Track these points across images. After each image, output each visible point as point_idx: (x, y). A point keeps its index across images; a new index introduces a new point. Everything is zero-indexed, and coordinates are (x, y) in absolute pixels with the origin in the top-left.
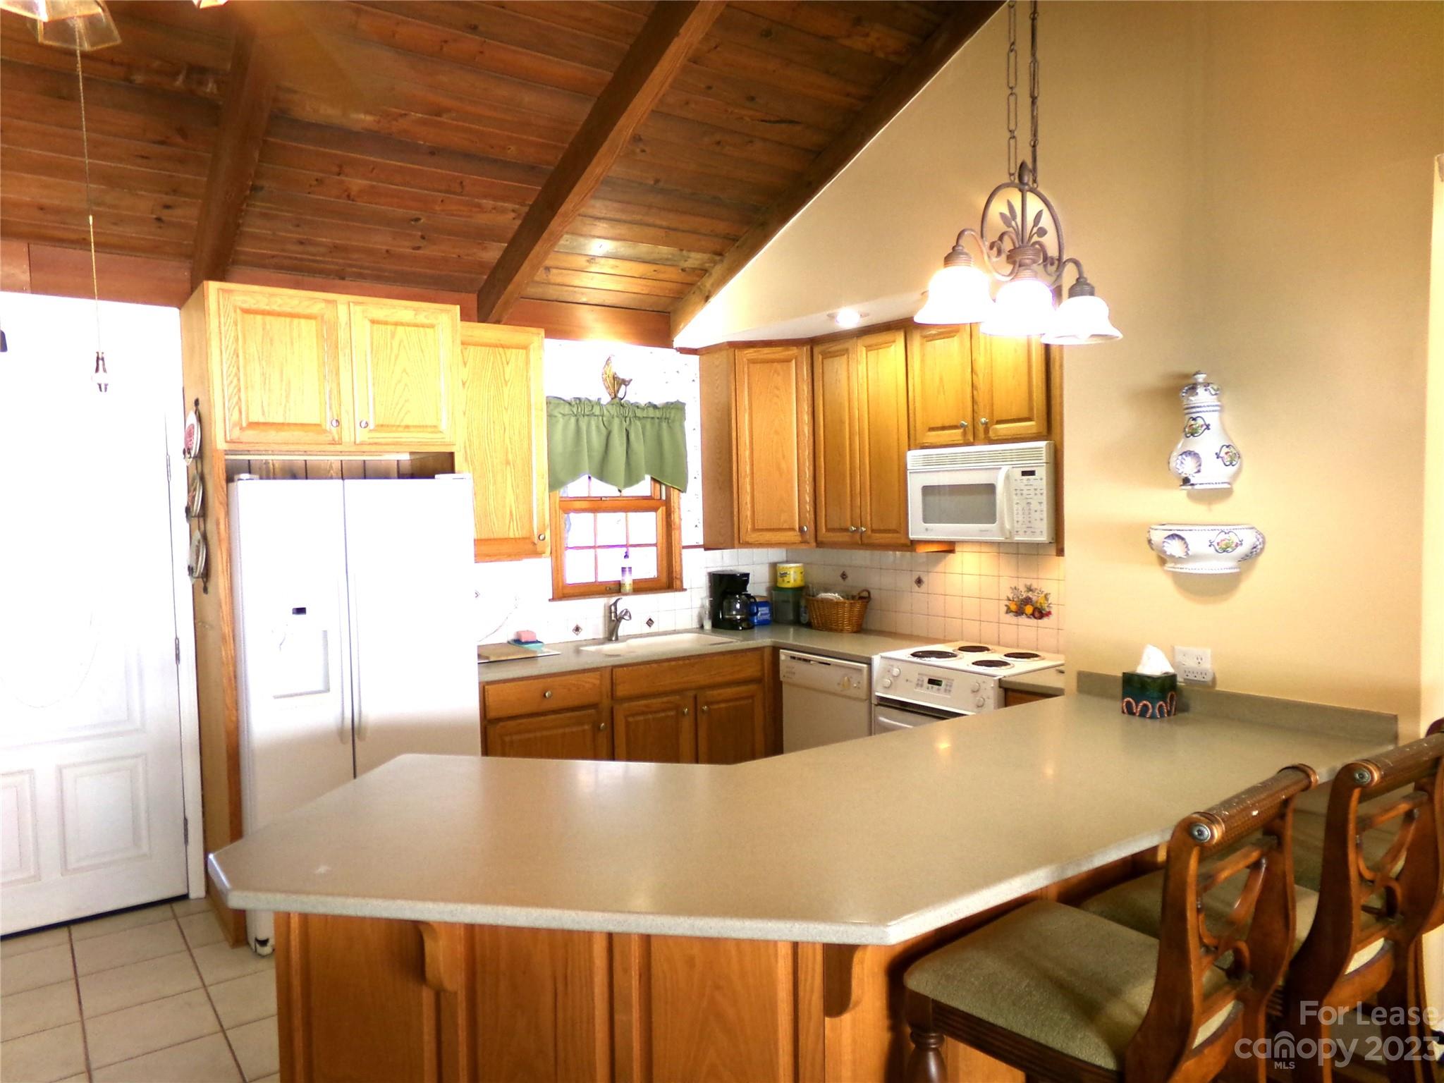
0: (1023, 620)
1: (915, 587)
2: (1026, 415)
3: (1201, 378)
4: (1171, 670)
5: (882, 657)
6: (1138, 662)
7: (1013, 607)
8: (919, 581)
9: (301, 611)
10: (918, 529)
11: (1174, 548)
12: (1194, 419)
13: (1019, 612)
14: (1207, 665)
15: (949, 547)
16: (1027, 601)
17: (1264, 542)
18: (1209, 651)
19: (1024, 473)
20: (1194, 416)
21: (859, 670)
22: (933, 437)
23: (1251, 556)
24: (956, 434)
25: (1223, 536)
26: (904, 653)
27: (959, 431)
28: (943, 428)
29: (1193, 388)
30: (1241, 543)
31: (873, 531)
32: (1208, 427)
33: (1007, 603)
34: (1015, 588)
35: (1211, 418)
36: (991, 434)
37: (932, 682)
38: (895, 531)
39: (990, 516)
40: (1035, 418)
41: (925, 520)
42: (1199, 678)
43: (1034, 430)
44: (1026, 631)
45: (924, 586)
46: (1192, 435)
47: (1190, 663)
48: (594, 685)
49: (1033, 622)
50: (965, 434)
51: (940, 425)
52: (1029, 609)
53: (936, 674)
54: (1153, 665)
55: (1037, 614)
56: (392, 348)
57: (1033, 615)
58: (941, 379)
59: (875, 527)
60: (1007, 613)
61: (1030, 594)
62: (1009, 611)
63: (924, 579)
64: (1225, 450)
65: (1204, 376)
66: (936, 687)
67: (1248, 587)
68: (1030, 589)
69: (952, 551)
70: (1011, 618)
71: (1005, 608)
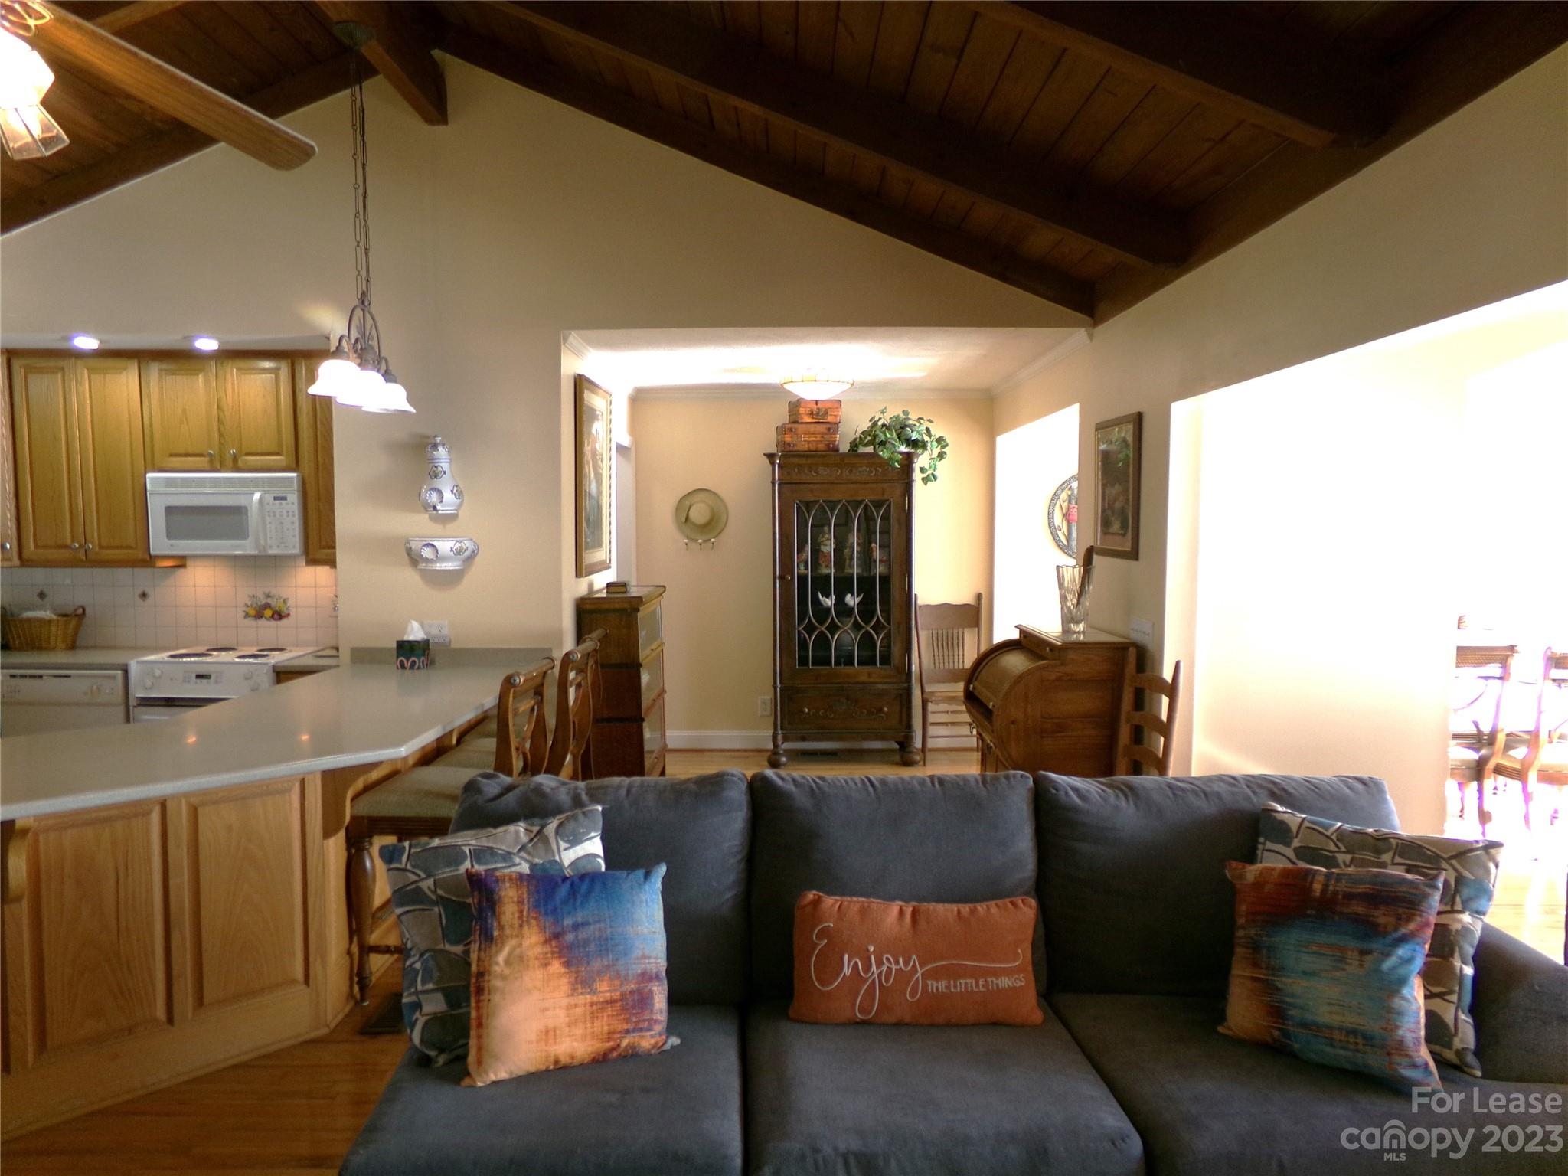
0: (262, 622)
1: (139, 601)
2: (276, 450)
3: (439, 439)
4: (425, 637)
5: (138, 662)
7: (252, 612)
8: (144, 595)
10: (160, 543)
11: (427, 553)
12: (435, 467)
13: (259, 615)
14: (445, 631)
15: (181, 562)
16: (267, 606)
17: (478, 550)
18: (447, 623)
19: (276, 498)
20: (436, 465)
21: (114, 677)
22: (176, 461)
23: (470, 559)
24: (203, 461)
25: (458, 545)
26: (164, 656)
27: (207, 459)
28: (187, 455)
29: (435, 446)
30: (467, 550)
31: (101, 547)
32: (445, 473)
33: (245, 609)
34: (254, 596)
35: (445, 466)
36: (240, 463)
37: (199, 676)
38: (130, 548)
39: (240, 532)
40: (284, 452)
41: (169, 536)
42: (442, 641)
43: (284, 464)
44: (268, 629)
45: (150, 601)
46: (436, 477)
47: (434, 631)
49: (273, 623)
50: (211, 461)
51: (182, 451)
52: (268, 613)
53: (203, 670)
54: (415, 633)
55: (276, 616)
57: (272, 617)
58: (184, 411)
59: (104, 544)
60: (245, 617)
61: (269, 601)
62: (247, 615)
63: (148, 591)
64: (455, 489)
65: (440, 438)
66: (205, 681)
67: (466, 580)
68: (268, 596)
69: (183, 566)
70: (250, 622)
71: (244, 614)
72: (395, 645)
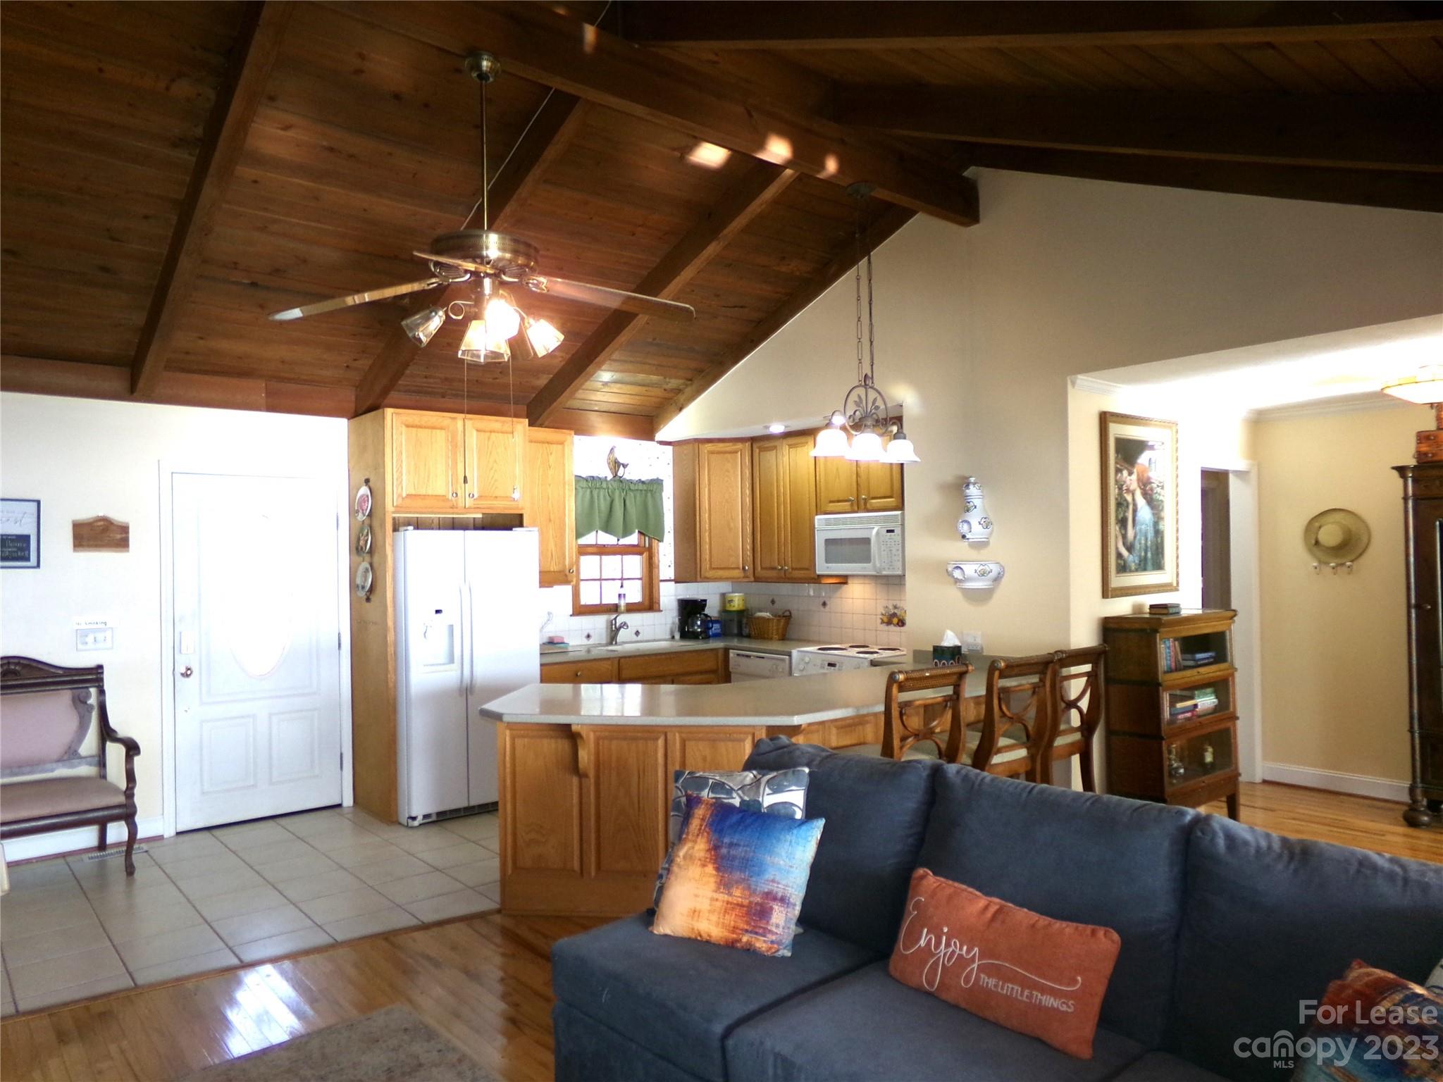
0: (892, 628)
1: (822, 608)
2: (889, 494)
3: (972, 480)
4: (959, 644)
5: (798, 651)
6: (941, 639)
7: (885, 620)
8: (824, 604)
9: (438, 612)
10: (822, 567)
11: (957, 574)
12: (969, 503)
13: (889, 623)
14: (979, 641)
15: (844, 580)
16: (894, 615)
17: (1004, 571)
18: (980, 633)
19: (888, 531)
20: (969, 501)
21: (783, 660)
22: (832, 506)
23: (997, 579)
24: (846, 505)
25: (982, 567)
26: (813, 649)
27: (849, 503)
28: (839, 501)
29: (968, 485)
30: (991, 571)
31: (793, 569)
32: (975, 507)
33: (881, 616)
34: (887, 607)
35: (977, 502)
36: (868, 506)
37: (830, 665)
38: (807, 569)
39: (867, 558)
40: (895, 496)
41: (827, 561)
42: (975, 648)
43: (894, 504)
44: (893, 634)
45: (828, 607)
46: (968, 511)
47: (970, 640)
48: (608, 669)
49: (898, 629)
50: (852, 505)
51: (836, 499)
52: (895, 621)
53: (832, 660)
54: (950, 640)
55: (900, 624)
56: (488, 448)
57: (898, 624)
58: (837, 469)
59: (794, 566)
60: (881, 623)
61: (896, 611)
62: (883, 622)
63: (828, 602)
64: (983, 520)
65: (974, 479)
66: (833, 668)
67: (997, 596)
68: (895, 607)
69: (846, 583)
70: (884, 627)
71: (880, 621)
72: (931, 649)
